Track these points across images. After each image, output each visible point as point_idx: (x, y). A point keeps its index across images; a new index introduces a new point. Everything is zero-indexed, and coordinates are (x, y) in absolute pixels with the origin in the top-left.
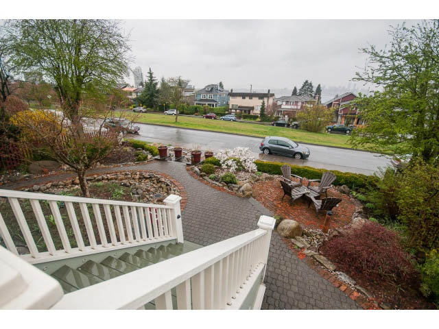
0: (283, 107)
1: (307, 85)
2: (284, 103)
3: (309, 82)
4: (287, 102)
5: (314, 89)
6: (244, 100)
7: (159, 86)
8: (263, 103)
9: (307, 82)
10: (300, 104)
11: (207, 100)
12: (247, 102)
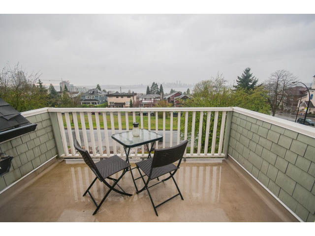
0: (143, 102)
1: (155, 85)
2: (144, 99)
3: (155, 83)
4: (145, 99)
5: (159, 87)
6: (117, 99)
7: (49, 92)
8: (131, 101)
9: (154, 83)
10: (153, 99)
11: (91, 100)
12: (120, 100)
